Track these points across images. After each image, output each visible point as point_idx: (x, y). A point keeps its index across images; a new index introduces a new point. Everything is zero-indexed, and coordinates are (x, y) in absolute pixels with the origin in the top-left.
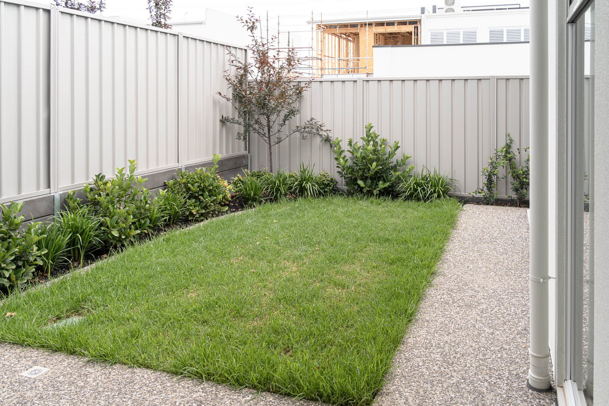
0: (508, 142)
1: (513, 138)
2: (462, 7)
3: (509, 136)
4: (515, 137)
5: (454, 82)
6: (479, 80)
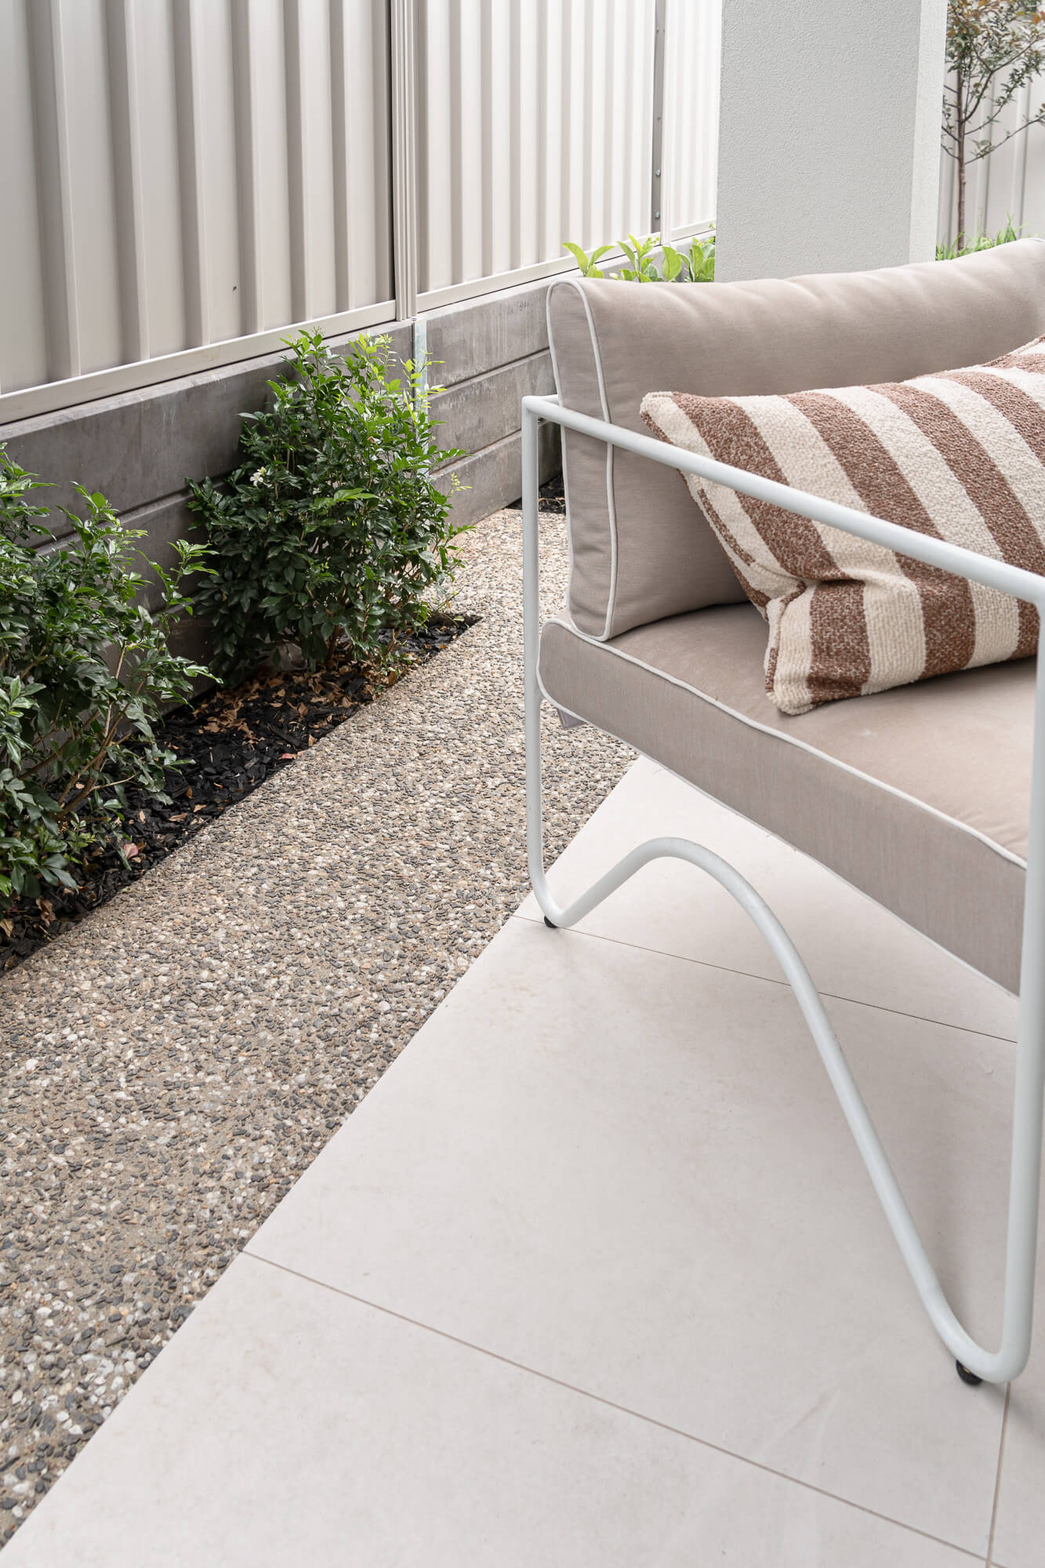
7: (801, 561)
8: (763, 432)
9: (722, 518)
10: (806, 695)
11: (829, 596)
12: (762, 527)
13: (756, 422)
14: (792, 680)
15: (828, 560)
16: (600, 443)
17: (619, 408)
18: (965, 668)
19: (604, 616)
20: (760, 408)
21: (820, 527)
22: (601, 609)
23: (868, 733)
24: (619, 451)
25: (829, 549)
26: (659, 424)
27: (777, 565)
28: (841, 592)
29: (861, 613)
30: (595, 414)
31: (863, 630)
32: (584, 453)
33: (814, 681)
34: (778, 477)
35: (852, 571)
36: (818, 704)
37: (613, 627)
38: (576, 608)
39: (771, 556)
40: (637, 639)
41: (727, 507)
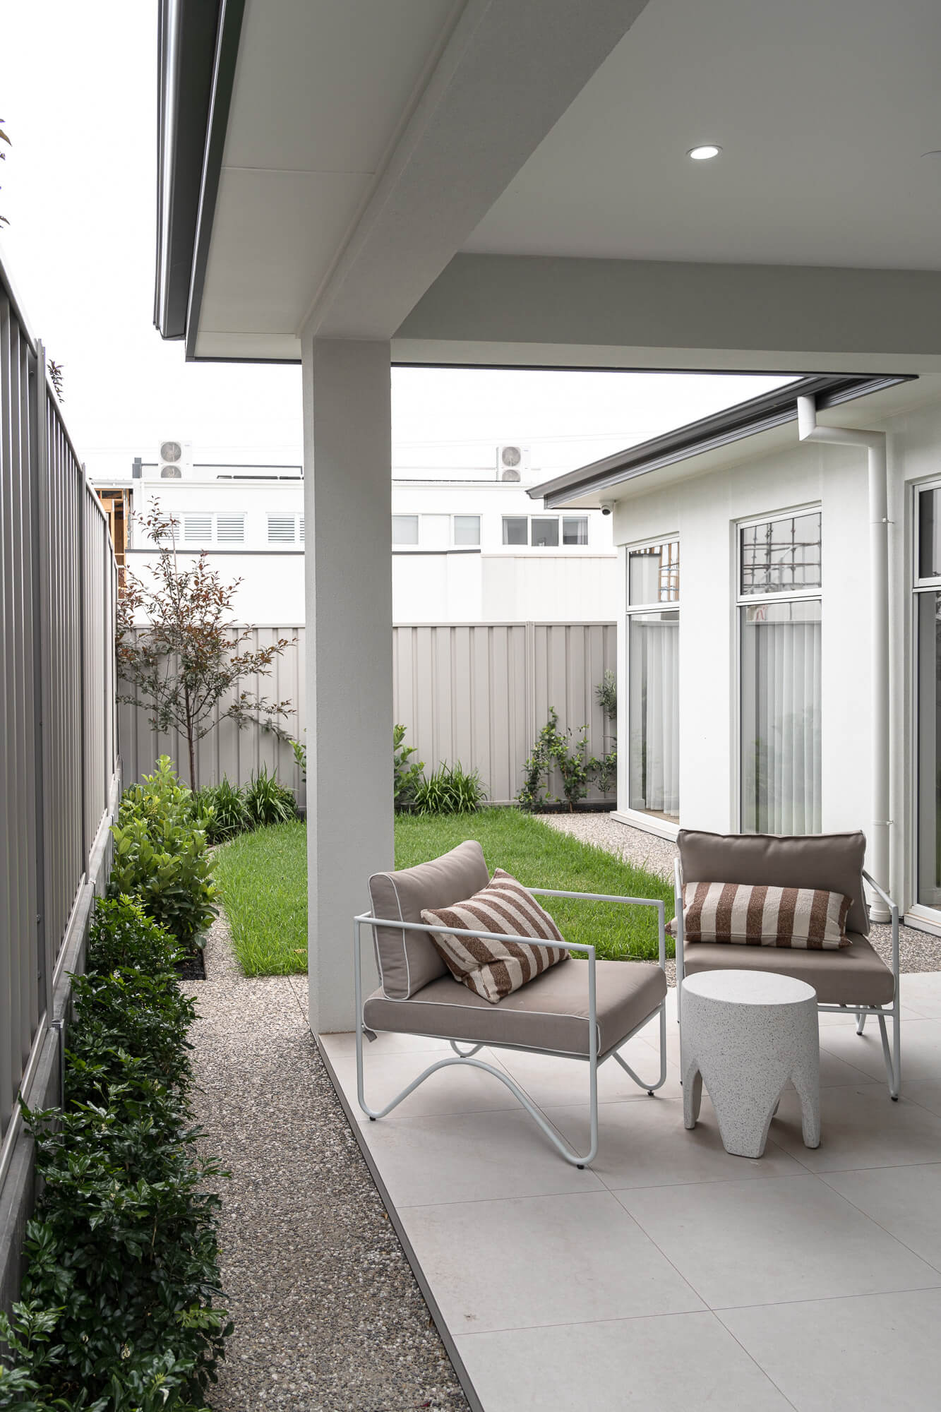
0: (551, 719)
1: (557, 714)
2: (194, 465)
3: (552, 711)
4: (560, 713)
5: (474, 630)
6: (510, 627)
7: (483, 958)
8: (461, 918)
9: (454, 948)
10: (498, 997)
11: (494, 967)
12: (469, 949)
13: (459, 916)
14: (493, 993)
15: (492, 956)
16: (400, 929)
17: (407, 917)
18: (530, 979)
19: (407, 990)
20: (455, 909)
21: (481, 939)
22: (405, 988)
23: (522, 1002)
24: (408, 930)
25: (492, 952)
26: (428, 920)
27: (475, 960)
28: (498, 965)
29: (506, 969)
30: (398, 920)
31: (508, 974)
32: (391, 934)
33: (499, 992)
34: (467, 928)
35: (501, 958)
36: (501, 999)
37: (411, 993)
38: (387, 990)
39: (473, 958)
40: (420, 995)
41: (455, 943)
